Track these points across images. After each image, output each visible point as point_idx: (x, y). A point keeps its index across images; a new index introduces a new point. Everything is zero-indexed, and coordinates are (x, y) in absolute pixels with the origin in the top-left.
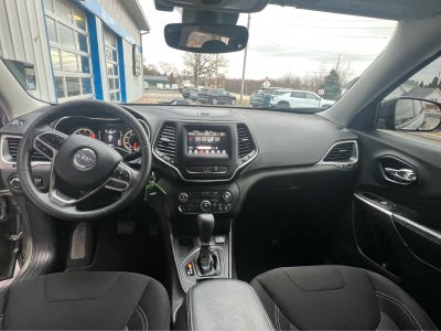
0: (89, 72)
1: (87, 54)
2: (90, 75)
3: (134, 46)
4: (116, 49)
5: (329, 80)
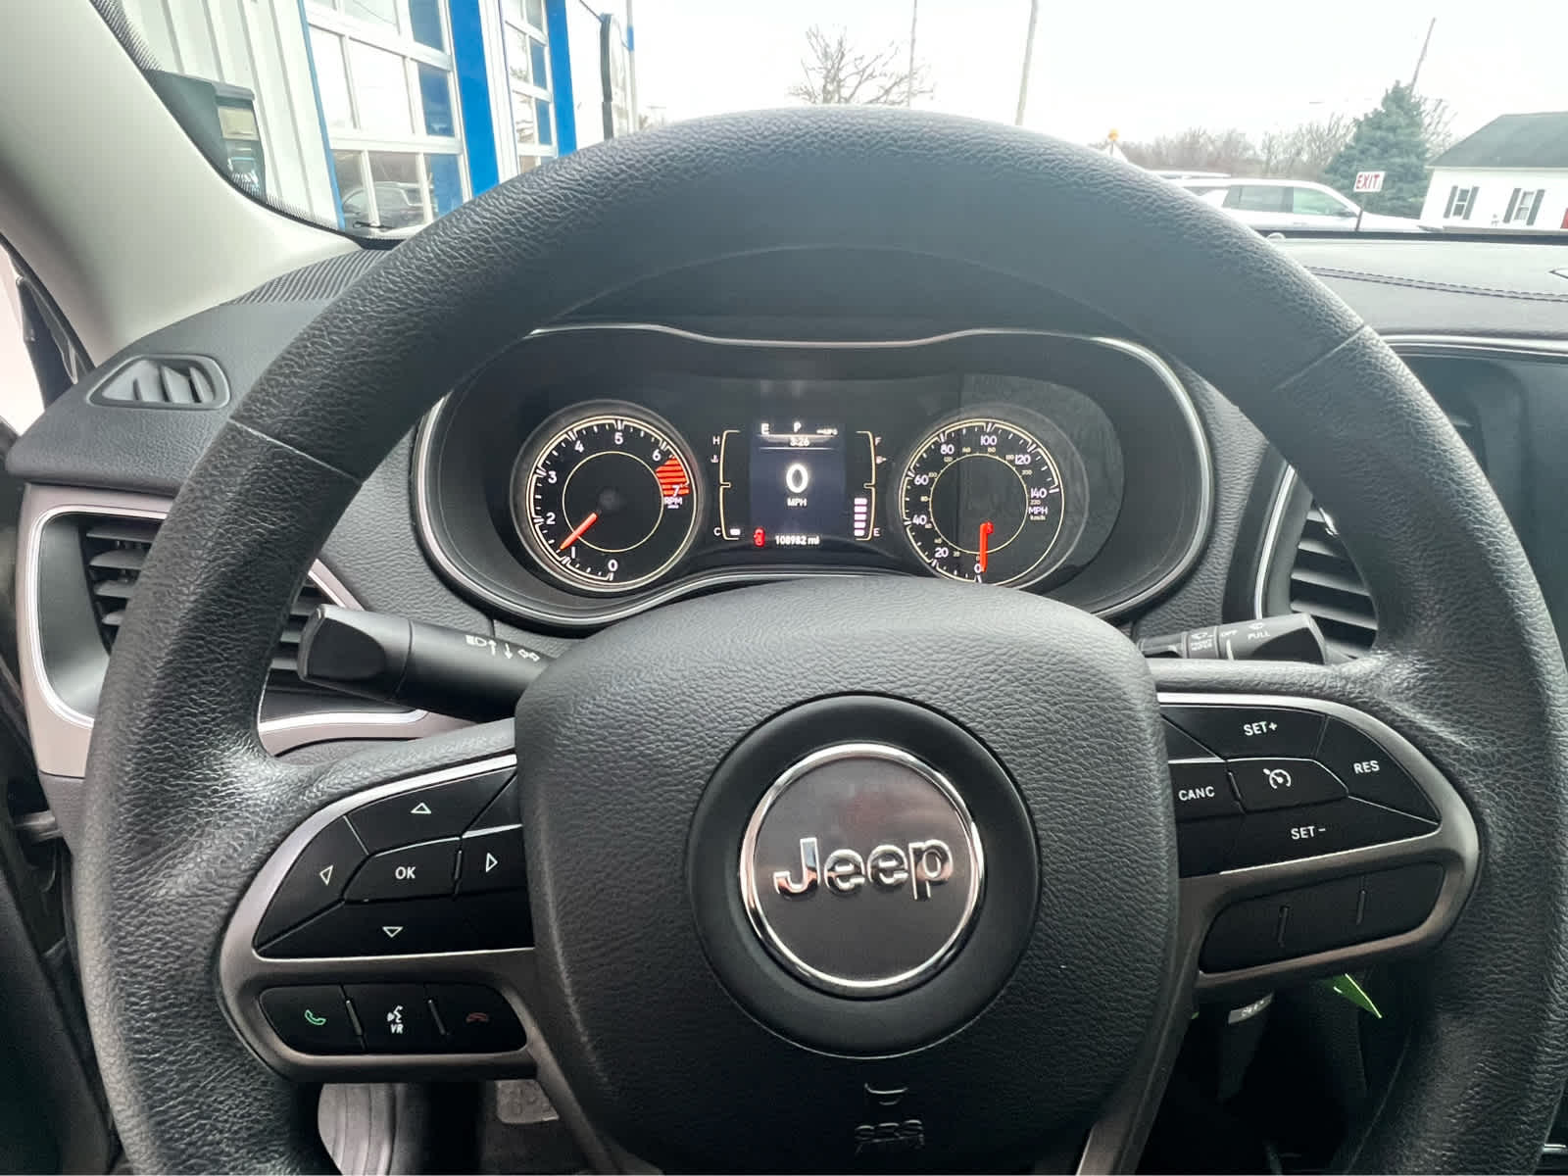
0: (448, 131)
1: (443, 58)
2: (454, 144)
3: (605, 22)
4: (542, 36)
5: (1379, 134)
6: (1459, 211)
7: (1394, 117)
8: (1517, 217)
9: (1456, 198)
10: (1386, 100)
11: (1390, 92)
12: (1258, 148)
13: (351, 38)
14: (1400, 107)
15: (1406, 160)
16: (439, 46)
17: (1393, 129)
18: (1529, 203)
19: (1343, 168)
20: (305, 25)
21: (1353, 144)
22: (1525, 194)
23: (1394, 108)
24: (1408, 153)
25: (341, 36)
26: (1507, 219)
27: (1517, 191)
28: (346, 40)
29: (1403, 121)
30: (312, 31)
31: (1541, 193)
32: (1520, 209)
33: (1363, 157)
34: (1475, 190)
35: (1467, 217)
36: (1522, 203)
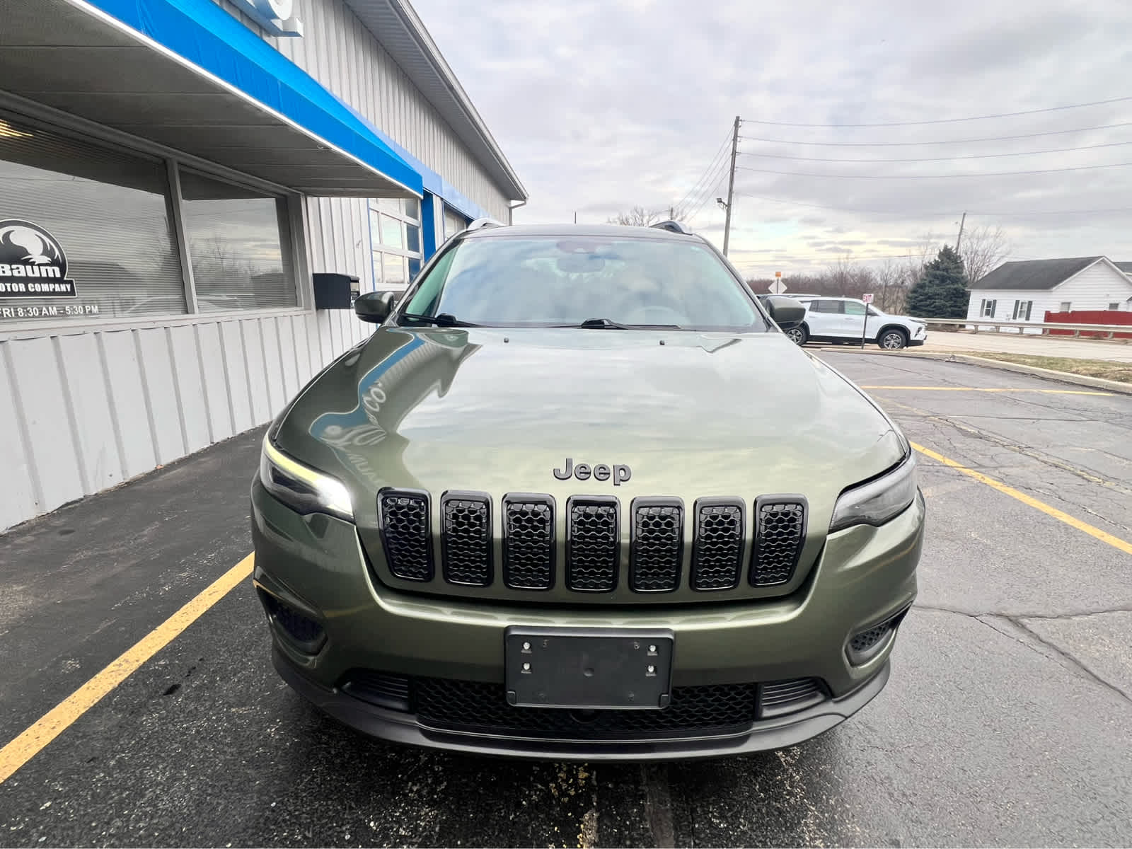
1: (418, 255)
5: (938, 272)
6: (988, 313)
7: (946, 264)
8: (1020, 316)
9: (985, 306)
10: (941, 255)
11: (942, 251)
12: (879, 279)
13: (382, 214)
14: (949, 258)
15: (956, 286)
16: (416, 217)
17: (946, 270)
18: (1025, 309)
19: (920, 290)
20: (369, 209)
21: (925, 278)
22: (1022, 303)
23: (945, 259)
24: (957, 282)
25: (378, 212)
26: (1014, 317)
27: (1017, 302)
28: (380, 214)
29: (952, 266)
30: (371, 211)
31: (1030, 303)
32: (1021, 311)
33: (931, 285)
34: (995, 301)
35: (992, 316)
36: (1021, 308)
